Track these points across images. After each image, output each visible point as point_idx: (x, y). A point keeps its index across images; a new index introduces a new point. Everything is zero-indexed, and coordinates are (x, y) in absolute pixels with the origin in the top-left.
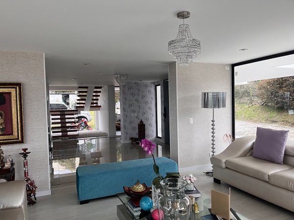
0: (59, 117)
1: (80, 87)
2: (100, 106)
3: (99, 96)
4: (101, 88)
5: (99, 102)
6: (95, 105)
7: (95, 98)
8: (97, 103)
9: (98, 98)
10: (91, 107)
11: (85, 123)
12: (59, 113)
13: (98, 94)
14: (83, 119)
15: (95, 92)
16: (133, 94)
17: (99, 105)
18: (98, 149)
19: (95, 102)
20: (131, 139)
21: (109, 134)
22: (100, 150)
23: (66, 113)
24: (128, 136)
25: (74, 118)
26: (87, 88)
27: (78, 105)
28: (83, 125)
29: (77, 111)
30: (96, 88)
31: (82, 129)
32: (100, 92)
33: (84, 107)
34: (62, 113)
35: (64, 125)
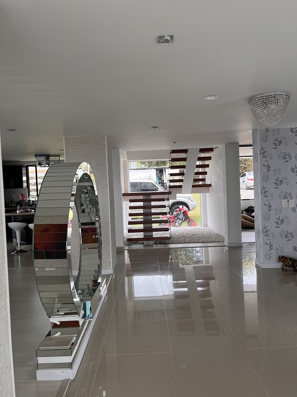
0: (141, 204)
1: (174, 152)
2: (210, 185)
3: (207, 166)
4: (211, 150)
5: (207, 177)
6: (201, 183)
7: (200, 170)
8: (204, 180)
9: (207, 170)
10: (194, 186)
11: (185, 213)
12: (141, 197)
13: (207, 162)
14: (181, 207)
15: (200, 159)
16: (286, 157)
17: (208, 182)
18: (207, 261)
19: (201, 177)
20: (282, 259)
21: (226, 240)
22: (210, 264)
23: (153, 197)
24: (274, 251)
25: (164, 206)
26: (185, 151)
27: (172, 184)
28: (181, 216)
29: (170, 193)
30: (202, 151)
31: (180, 224)
32: (209, 158)
33: (181, 187)
34: (145, 197)
35: (149, 218)
